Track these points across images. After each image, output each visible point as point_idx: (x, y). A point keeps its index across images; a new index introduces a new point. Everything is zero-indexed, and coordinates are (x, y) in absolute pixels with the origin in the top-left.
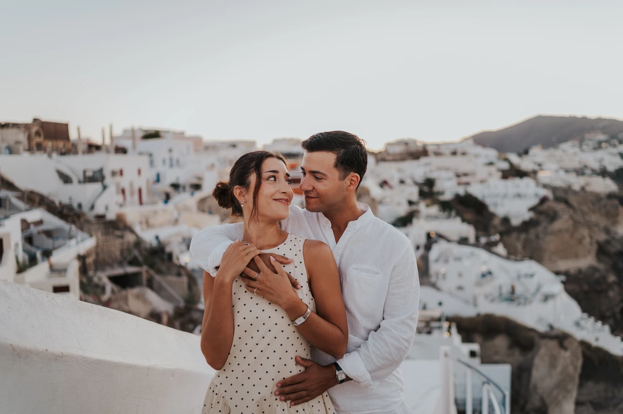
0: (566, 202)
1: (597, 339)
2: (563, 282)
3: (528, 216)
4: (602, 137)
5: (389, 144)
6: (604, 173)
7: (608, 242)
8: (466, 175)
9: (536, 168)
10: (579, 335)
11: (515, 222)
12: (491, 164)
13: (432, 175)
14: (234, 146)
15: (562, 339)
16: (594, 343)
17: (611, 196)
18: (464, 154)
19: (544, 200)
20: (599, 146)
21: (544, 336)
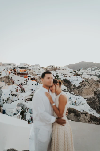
0: (88, 82)
1: (94, 114)
2: (86, 101)
3: (79, 85)
4: (96, 67)
5: (48, 66)
6: (96, 76)
7: (97, 91)
8: (66, 75)
9: (82, 74)
10: (90, 113)
11: (76, 86)
12: (72, 72)
13: (58, 74)
14: (10, 65)
15: (86, 114)
16: (93, 115)
17: (97, 81)
18: (65, 70)
19: (83, 81)
20: (95, 69)
21: (82, 113)
